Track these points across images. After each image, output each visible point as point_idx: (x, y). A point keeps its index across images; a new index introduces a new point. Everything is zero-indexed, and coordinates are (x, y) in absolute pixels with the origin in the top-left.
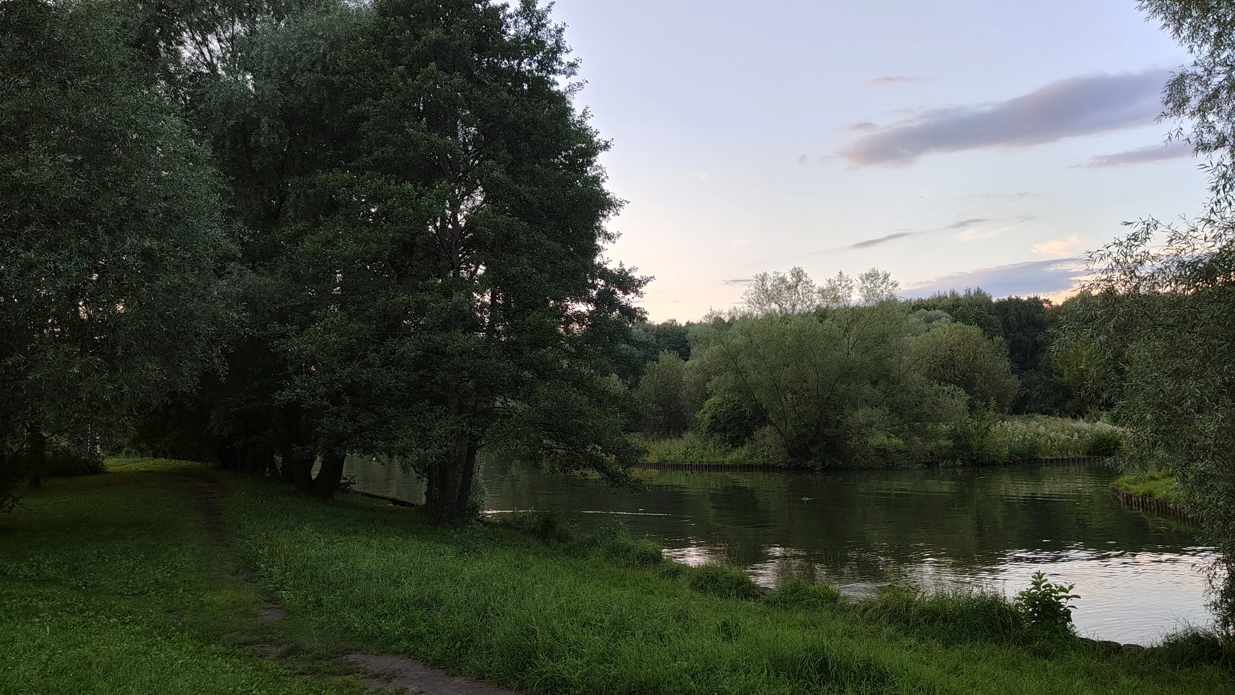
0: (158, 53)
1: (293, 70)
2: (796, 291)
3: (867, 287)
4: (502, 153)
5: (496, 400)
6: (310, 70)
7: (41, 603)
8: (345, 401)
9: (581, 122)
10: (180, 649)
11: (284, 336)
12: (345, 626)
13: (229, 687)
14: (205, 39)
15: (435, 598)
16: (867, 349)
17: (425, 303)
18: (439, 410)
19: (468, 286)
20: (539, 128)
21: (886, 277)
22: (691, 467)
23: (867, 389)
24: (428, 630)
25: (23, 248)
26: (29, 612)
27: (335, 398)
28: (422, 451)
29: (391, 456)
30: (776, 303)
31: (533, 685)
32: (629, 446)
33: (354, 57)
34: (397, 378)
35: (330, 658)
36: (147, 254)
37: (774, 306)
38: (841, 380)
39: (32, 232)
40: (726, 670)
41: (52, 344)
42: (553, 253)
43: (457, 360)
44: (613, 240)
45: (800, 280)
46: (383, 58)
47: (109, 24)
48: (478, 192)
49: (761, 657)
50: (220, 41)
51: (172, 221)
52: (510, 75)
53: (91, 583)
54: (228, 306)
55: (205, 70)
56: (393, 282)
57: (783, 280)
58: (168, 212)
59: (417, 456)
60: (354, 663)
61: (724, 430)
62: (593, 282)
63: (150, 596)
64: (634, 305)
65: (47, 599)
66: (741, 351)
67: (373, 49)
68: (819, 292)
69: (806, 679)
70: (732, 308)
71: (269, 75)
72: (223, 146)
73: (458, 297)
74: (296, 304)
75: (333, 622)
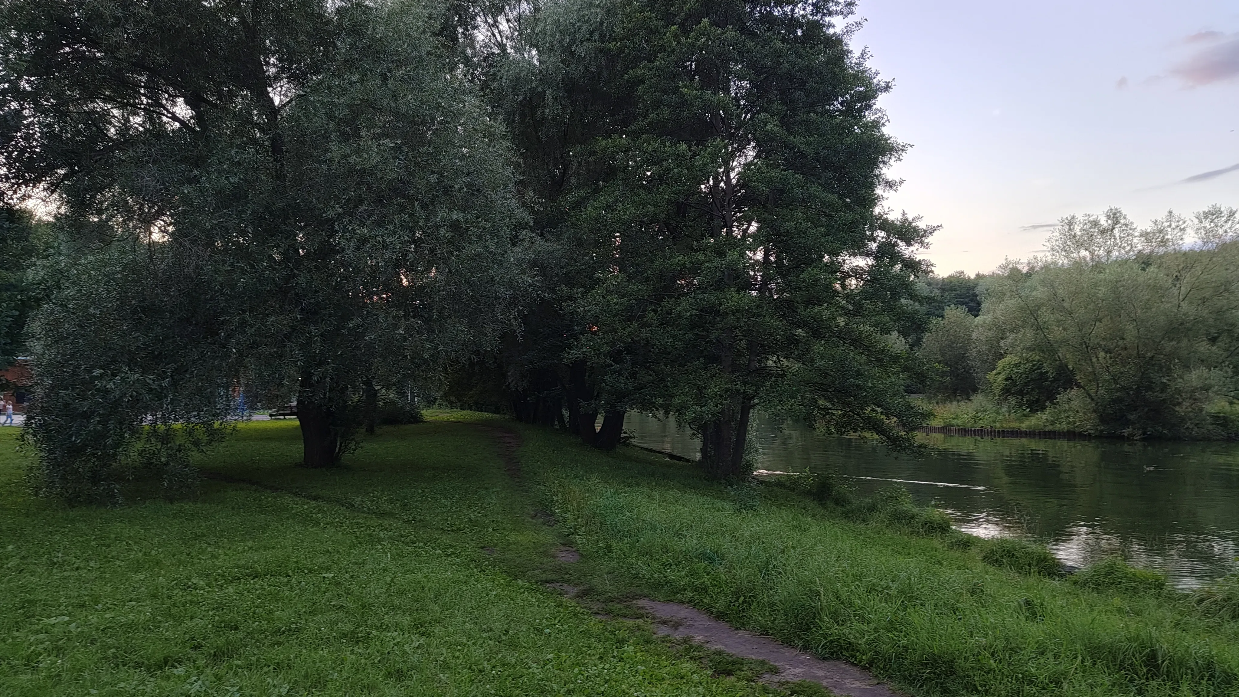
0: (457, 39)
1: (573, 41)
2: (1112, 235)
3: (1205, 227)
4: (776, 106)
5: (768, 359)
6: (589, 40)
7: (381, 533)
8: (626, 359)
9: (859, 64)
10: (493, 582)
11: (570, 298)
12: (634, 572)
13: (535, 619)
14: (496, 21)
15: (717, 552)
16: (1204, 300)
17: (700, 264)
18: (714, 368)
19: (740, 245)
20: (814, 75)
21: (1232, 214)
22: (981, 432)
23: (1203, 347)
24: (711, 583)
25: (358, 225)
26: (374, 540)
27: (617, 356)
28: (698, 408)
29: (667, 413)
30: (1086, 250)
31: (818, 646)
32: (912, 408)
33: (629, 22)
34: (674, 337)
35: (621, 602)
36: (455, 226)
37: (1084, 253)
38: (1168, 337)
39: (365, 210)
40: (1032, 652)
41: (382, 308)
42: (829, 205)
43: (731, 319)
44: (895, 188)
45: (1117, 222)
46: (657, 19)
47: (418, 17)
48: (750, 147)
49: (1073, 642)
50: (508, 21)
51: (474, 195)
52: (783, 22)
53: (418, 518)
54: (523, 272)
55: (496, 51)
56: (668, 243)
57: (1095, 223)
58: (470, 185)
59: (694, 413)
60: (643, 608)
61: (1021, 393)
62: (872, 234)
63: (465, 533)
64: (918, 258)
65: (386, 529)
66: (1042, 304)
67: (647, 12)
68: (1141, 235)
69: (1129, 670)
70: (1031, 256)
71: (552, 49)
72: (514, 121)
73: (732, 255)
74: (581, 267)
75: (622, 568)
